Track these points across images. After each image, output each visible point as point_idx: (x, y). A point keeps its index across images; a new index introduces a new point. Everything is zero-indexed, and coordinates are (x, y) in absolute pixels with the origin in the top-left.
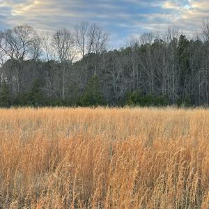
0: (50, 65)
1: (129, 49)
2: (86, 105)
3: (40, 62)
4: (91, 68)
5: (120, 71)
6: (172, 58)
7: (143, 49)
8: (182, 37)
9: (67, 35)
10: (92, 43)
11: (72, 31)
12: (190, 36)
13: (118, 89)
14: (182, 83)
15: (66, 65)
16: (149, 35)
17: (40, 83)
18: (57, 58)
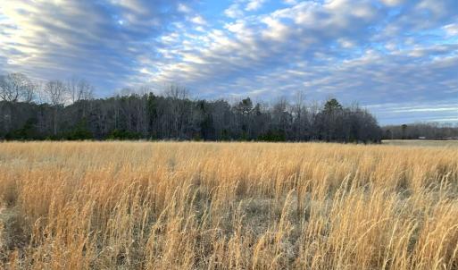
0: (43, 107)
1: (112, 99)
2: (74, 139)
3: (34, 104)
4: (81, 111)
5: (105, 114)
6: (144, 106)
7: (123, 100)
8: (151, 93)
9: (60, 84)
10: (81, 92)
11: (64, 82)
12: (157, 93)
13: (103, 128)
14: (151, 124)
15: (59, 108)
16: (128, 90)
17: (33, 121)
18: (50, 102)
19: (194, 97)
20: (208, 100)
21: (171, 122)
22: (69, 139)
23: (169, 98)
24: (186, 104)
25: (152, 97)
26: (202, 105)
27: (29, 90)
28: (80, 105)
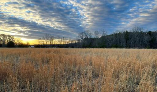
0: (94, 39)
1: (112, 35)
2: (102, 48)
3: (91, 38)
4: (103, 39)
5: (110, 40)
6: (124, 36)
7: (116, 34)
8: (126, 31)
9: (97, 32)
10: (103, 33)
11: (98, 31)
12: (129, 31)
13: (110, 44)
14: (127, 42)
15: (97, 38)
16: (118, 31)
17: (91, 43)
18: (95, 37)
19: (145, 30)
20: (153, 31)
21: (135, 41)
22: (101, 48)
23: (134, 32)
24: (142, 34)
25: (127, 32)
26: (150, 33)
27: (90, 35)
28: (103, 37)
